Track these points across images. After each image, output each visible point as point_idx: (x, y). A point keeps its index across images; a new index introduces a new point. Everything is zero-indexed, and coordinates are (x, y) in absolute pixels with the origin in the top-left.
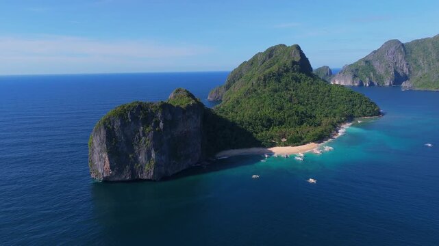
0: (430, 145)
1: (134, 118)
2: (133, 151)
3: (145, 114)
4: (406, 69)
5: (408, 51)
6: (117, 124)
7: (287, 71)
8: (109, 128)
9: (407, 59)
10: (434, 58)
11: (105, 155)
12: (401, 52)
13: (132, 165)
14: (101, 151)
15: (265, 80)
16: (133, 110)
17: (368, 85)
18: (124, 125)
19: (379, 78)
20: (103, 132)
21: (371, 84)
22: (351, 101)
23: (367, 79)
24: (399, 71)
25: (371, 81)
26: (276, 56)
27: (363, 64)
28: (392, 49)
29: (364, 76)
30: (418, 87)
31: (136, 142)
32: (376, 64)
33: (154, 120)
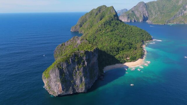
0: (186, 57)
1: (73, 61)
2: (73, 79)
3: (78, 59)
4: (147, 15)
5: (147, 6)
6: (65, 66)
7: (112, 20)
8: (60, 68)
9: (147, 10)
10: (157, 10)
11: (59, 84)
12: (145, 7)
13: (73, 86)
14: (56, 81)
15: (104, 25)
16: (72, 57)
17: (133, 21)
18: (68, 65)
19: (138, 18)
20: (57, 71)
21: (135, 21)
22: (141, 34)
23: (133, 19)
24: (145, 15)
25: (134, 20)
26: (103, 12)
27: (131, 12)
28: (142, 6)
29: (132, 18)
30: (155, 23)
31: (74, 74)
32: (136, 12)
33: (82, 61)
